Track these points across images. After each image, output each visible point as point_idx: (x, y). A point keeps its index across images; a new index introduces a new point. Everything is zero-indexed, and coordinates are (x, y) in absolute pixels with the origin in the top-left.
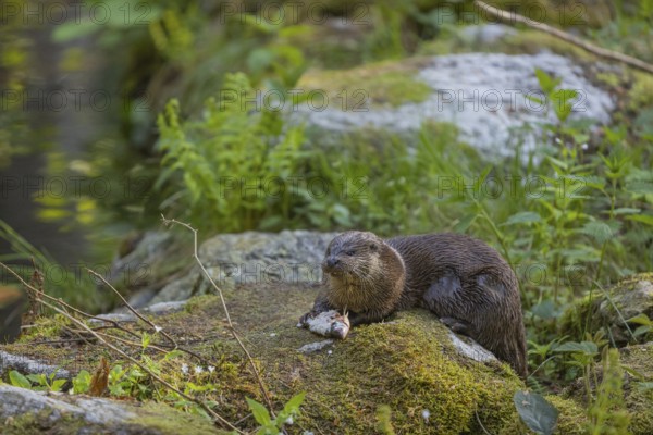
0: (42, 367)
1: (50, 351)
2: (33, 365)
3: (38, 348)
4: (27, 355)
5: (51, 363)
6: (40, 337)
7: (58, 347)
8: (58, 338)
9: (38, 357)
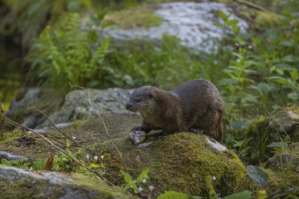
0: (14, 156)
1: (15, 149)
2: (9, 155)
3: (10, 147)
4: (5, 150)
5: (18, 155)
6: (9, 141)
7: (18, 146)
8: (17, 142)
9: (10, 152)
